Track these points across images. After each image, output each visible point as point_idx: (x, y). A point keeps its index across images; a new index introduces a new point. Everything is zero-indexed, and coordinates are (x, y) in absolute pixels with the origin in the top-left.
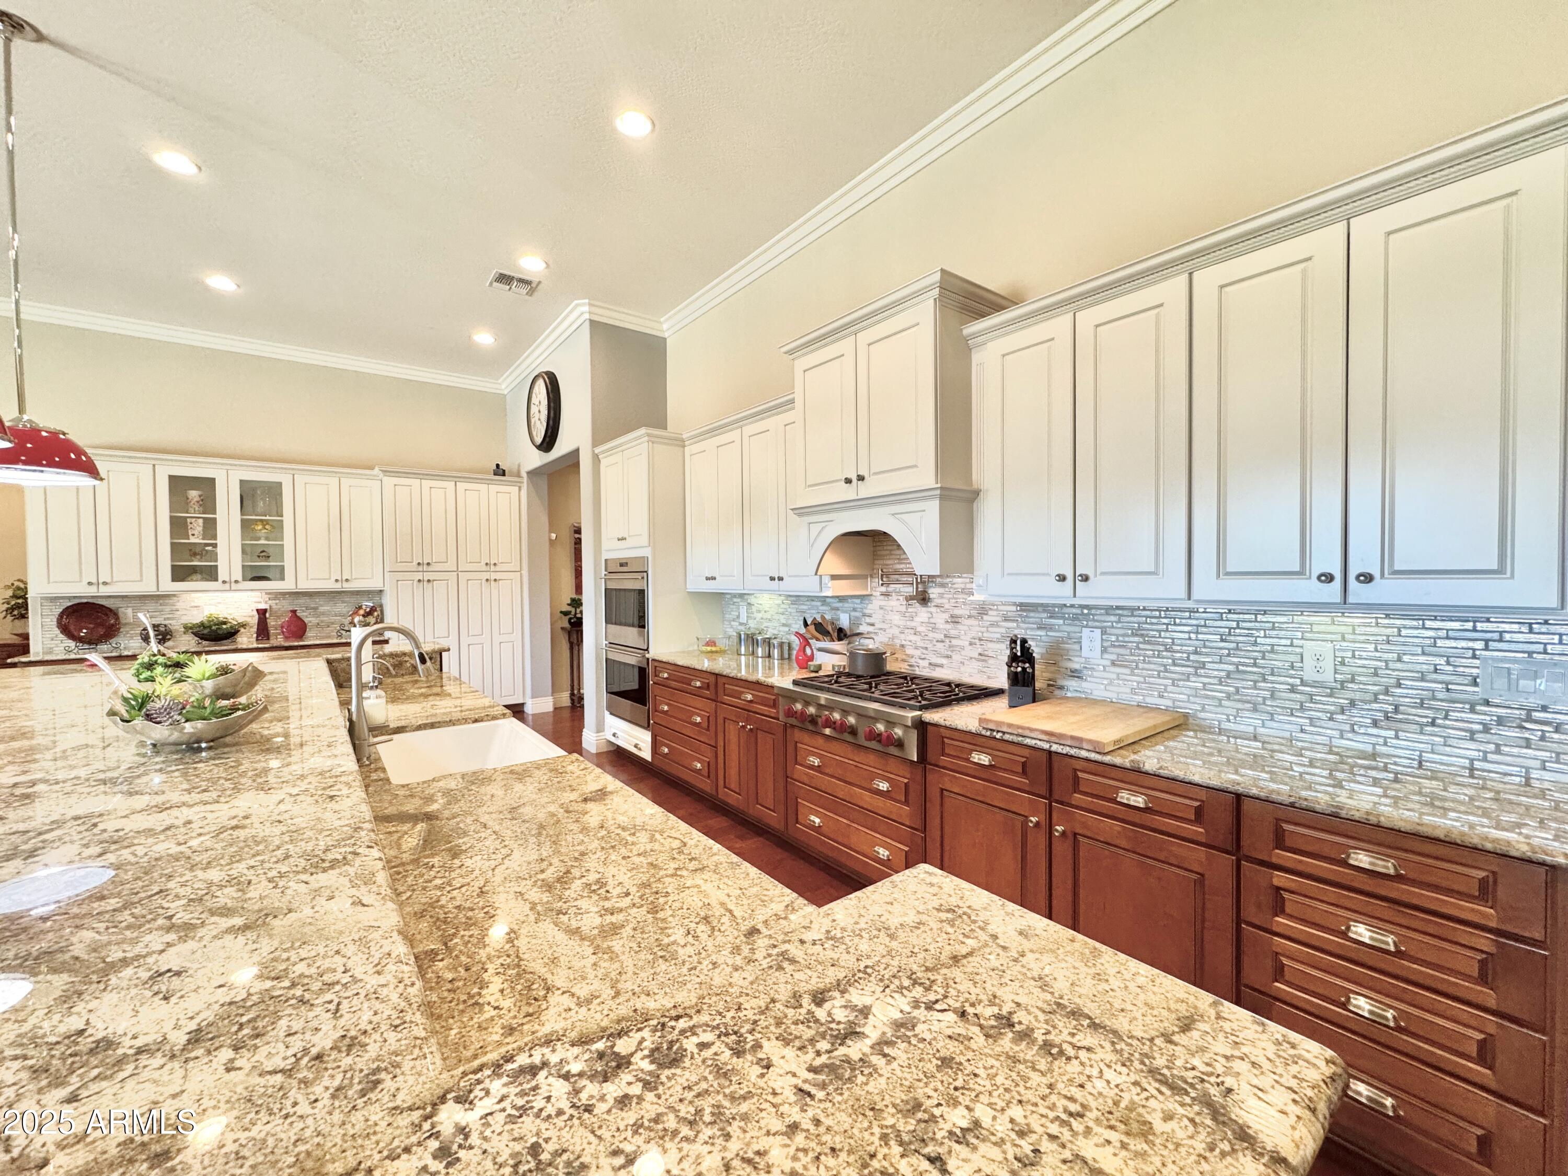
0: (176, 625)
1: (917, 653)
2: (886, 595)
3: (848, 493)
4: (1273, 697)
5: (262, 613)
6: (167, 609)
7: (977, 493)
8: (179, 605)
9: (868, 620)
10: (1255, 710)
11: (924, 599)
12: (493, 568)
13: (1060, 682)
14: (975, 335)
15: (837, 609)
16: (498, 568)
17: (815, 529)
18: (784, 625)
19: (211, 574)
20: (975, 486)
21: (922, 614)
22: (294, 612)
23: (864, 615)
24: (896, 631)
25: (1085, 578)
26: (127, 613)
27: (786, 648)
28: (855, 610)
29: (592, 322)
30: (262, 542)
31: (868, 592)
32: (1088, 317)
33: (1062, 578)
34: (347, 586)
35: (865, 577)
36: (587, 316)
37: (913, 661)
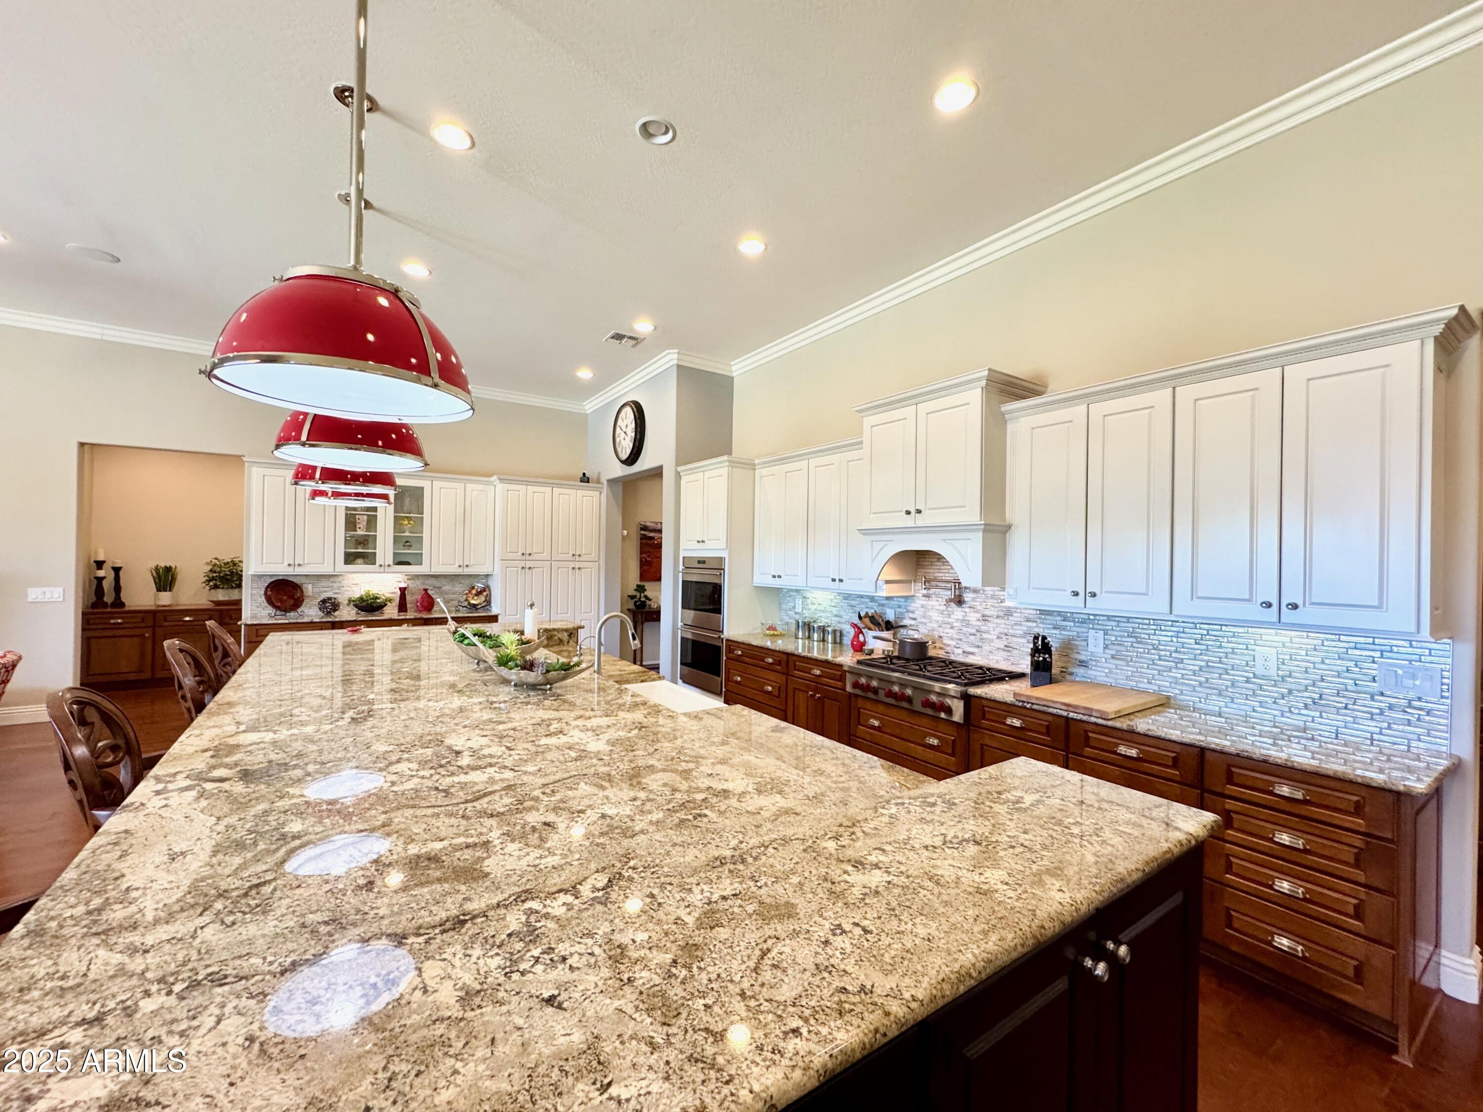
0: (343, 599)
1: (953, 643)
2: (927, 596)
3: (909, 522)
4: (1233, 685)
5: (403, 590)
6: (335, 585)
7: (1009, 527)
8: (345, 583)
9: (911, 615)
11: (959, 601)
12: (577, 558)
13: (1071, 670)
14: (1010, 412)
15: (883, 605)
16: (581, 559)
17: (877, 546)
18: (836, 616)
19: (369, 559)
20: (1007, 523)
21: (958, 613)
22: (426, 590)
23: (908, 611)
24: (935, 625)
25: (1094, 595)
26: (309, 589)
27: (838, 634)
28: (899, 607)
29: (678, 366)
30: (407, 534)
31: (912, 593)
32: (1098, 409)
33: (1076, 594)
34: (467, 571)
35: (910, 582)
36: (675, 362)
37: (948, 649)
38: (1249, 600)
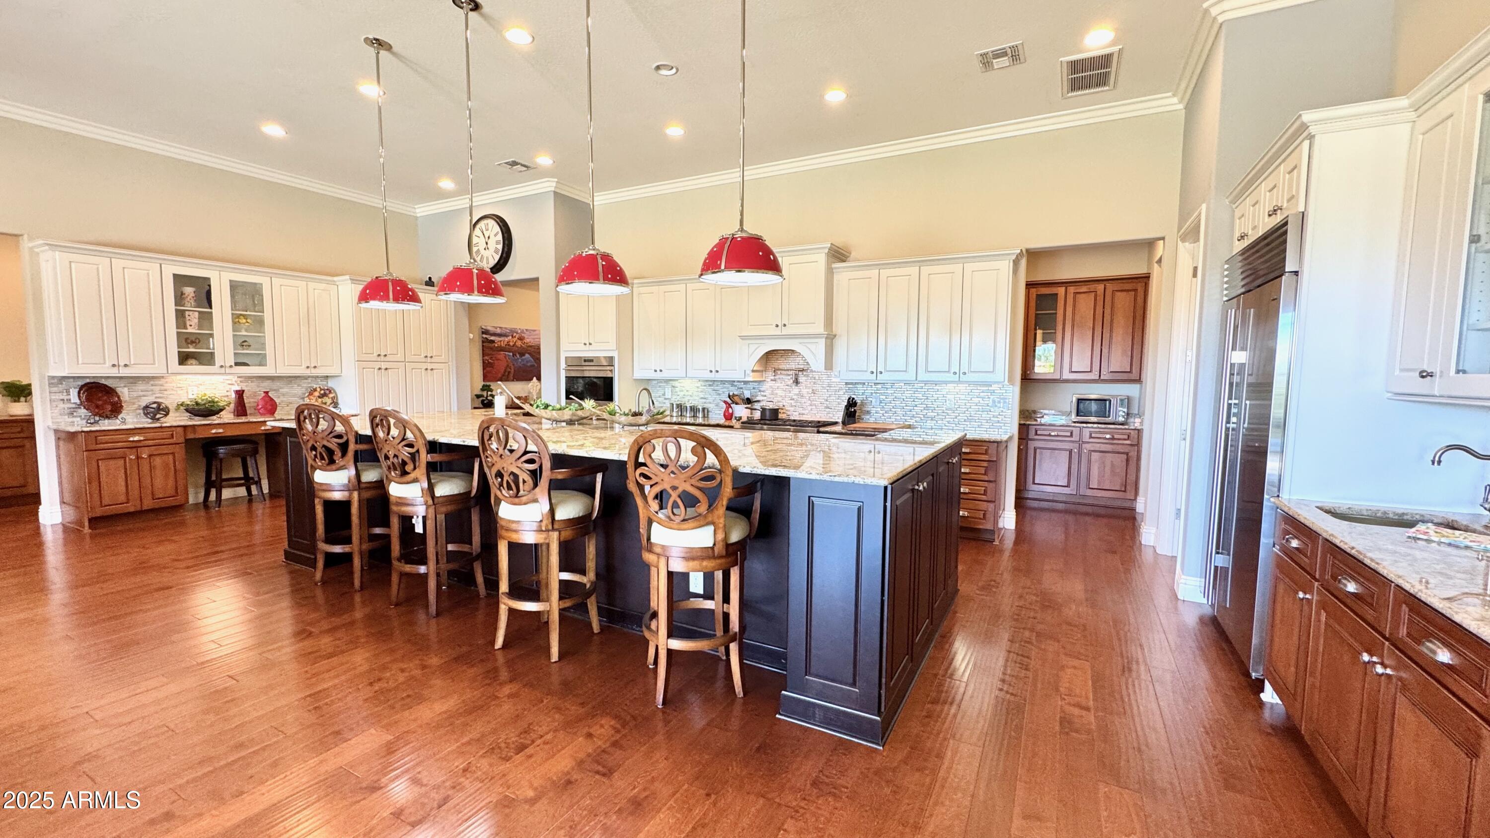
1: (792, 409)
2: (775, 380)
3: (778, 332)
4: (938, 415)
5: (240, 394)
7: (835, 336)
8: (167, 386)
9: (762, 393)
10: (932, 420)
11: (797, 382)
13: (863, 417)
14: (836, 268)
15: (742, 388)
16: (433, 360)
17: (753, 347)
18: (702, 398)
19: (207, 359)
20: (834, 333)
21: (796, 390)
22: (267, 393)
23: (760, 391)
24: (780, 399)
25: (881, 373)
27: (706, 411)
28: (754, 388)
30: (244, 333)
31: (764, 379)
32: (885, 273)
33: (872, 373)
34: (315, 372)
35: (762, 371)
36: (553, 189)
37: (789, 413)
38: (948, 372)
